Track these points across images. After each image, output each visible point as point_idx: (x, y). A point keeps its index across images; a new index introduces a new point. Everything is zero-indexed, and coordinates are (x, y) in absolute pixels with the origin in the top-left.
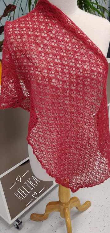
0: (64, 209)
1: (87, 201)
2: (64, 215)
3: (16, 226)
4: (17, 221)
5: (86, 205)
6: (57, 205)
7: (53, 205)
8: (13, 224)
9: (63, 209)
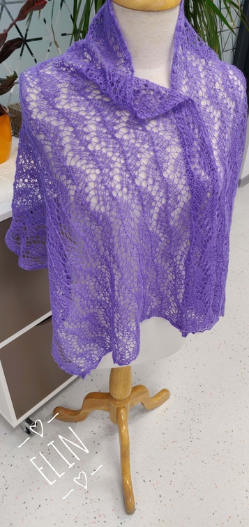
0: (118, 410)
1: (163, 390)
2: (116, 419)
3: (25, 430)
4: (29, 421)
5: (160, 398)
6: (106, 401)
7: (97, 400)
8: (20, 426)
9: (115, 409)
